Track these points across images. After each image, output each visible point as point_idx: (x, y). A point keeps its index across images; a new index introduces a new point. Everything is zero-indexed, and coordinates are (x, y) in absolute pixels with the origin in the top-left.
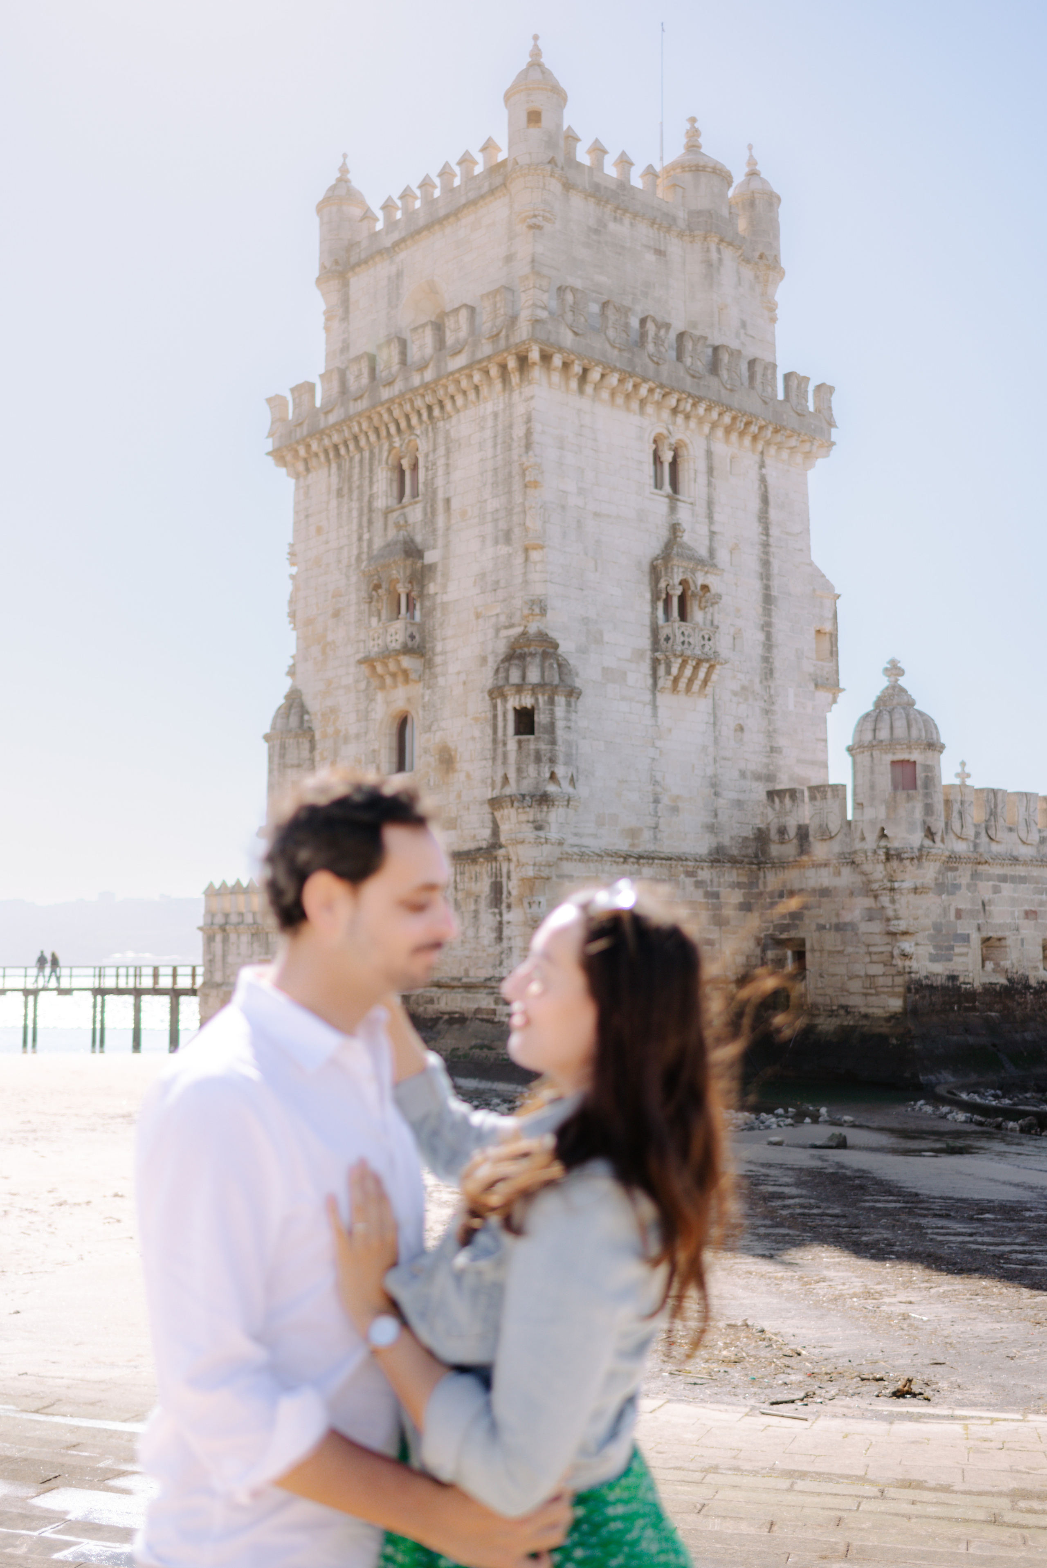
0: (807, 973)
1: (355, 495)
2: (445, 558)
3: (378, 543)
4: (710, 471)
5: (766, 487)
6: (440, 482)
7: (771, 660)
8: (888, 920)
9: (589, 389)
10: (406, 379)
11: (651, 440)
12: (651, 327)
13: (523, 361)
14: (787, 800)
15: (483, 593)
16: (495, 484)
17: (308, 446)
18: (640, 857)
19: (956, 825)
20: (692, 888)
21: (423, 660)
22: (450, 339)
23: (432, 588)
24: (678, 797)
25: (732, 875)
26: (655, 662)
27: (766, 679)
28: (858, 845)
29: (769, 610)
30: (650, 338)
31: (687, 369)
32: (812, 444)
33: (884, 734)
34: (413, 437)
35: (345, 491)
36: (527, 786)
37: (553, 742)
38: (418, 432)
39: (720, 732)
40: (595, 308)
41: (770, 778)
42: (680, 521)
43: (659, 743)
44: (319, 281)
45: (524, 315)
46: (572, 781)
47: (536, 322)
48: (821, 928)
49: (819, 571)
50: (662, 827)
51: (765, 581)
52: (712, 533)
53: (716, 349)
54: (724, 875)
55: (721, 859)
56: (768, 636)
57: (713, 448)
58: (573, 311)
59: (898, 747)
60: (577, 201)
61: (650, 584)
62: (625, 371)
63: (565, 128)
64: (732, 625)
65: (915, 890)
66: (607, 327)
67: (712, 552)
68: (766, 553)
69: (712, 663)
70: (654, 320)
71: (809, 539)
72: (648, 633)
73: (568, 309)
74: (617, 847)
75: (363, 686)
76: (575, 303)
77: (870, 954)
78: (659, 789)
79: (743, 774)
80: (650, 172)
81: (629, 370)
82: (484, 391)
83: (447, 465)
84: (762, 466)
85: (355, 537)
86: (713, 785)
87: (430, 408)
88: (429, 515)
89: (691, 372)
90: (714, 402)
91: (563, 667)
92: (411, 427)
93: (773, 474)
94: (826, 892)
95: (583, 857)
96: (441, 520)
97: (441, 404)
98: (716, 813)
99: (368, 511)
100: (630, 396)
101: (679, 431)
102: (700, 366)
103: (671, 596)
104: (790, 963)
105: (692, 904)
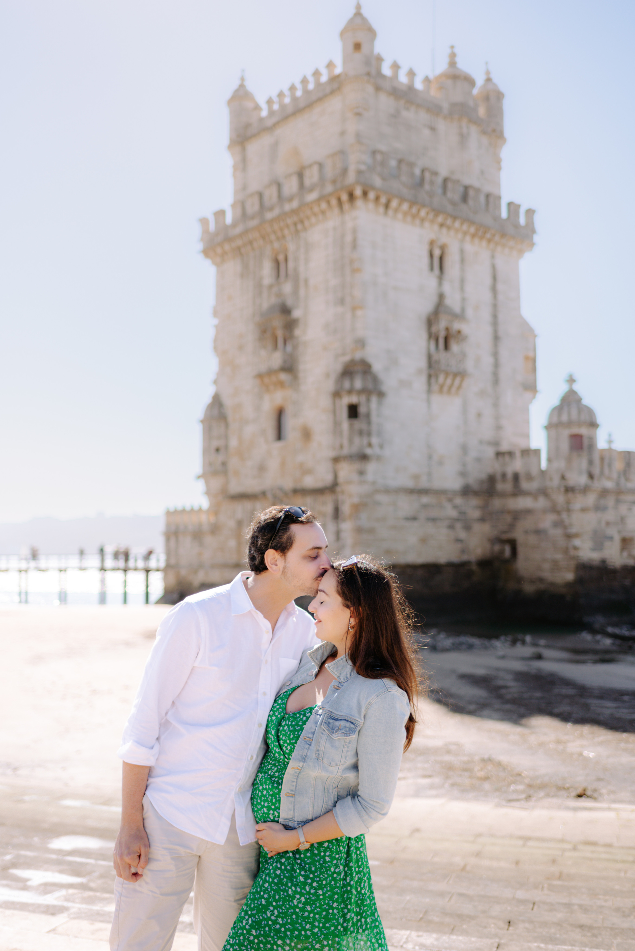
0: (517, 558)
1: (251, 277)
2: (305, 314)
3: (265, 305)
4: (463, 261)
5: (495, 270)
6: (302, 269)
7: (498, 374)
8: (566, 527)
9: (390, 212)
10: (281, 207)
11: (428, 243)
12: (427, 175)
13: (351, 196)
14: (507, 458)
15: (328, 335)
16: (335, 270)
17: (223, 247)
18: (420, 491)
19: (606, 471)
20: (451, 509)
21: (292, 375)
22: (307, 182)
23: (297, 332)
24: (443, 456)
25: (474, 502)
26: (430, 376)
27: (495, 385)
28: (548, 483)
29: (497, 344)
30: (427, 181)
31: (449, 200)
32: (522, 244)
33: (564, 418)
34: (285, 242)
35: (245, 274)
36: (354, 449)
37: (369, 423)
38: (289, 238)
39: (467, 417)
40: (393, 163)
41: (496, 443)
42: (444, 292)
43: (431, 424)
44: (228, 147)
45: (352, 168)
46: (381, 446)
47: (359, 172)
48: (526, 532)
49: (526, 321)
50: (433, 473)
51: (494, 327)
52: (464, 300)
53: (466, 188)
54: (470, 502)
55: (468, 492)
56: (496, 360)
57: (464, 248)
58: (381, 165)
59: (573, 426)
60: (383, 98)
61: (427, 329)
62: (412, 201)
63: (375, 53)
64: (475, 354)
65: (584, 510)
66: (401, 175)
67: (463, 310)
68: (495, 310)
69: (463, 375)
70: (429, 170)
71: (520, 302)
72: (425, 358)
73: (378, 164)
74: (407, 485)
75: (258, 390)
76: (382, 161)
77: (555, 547)
78: (431, 451)
79: (481, 442)
80: (427, 80)
81: (414, 200)
82: (328, 214)
83: (306, 258)
84: (493, 257)
85: (251, 302)
86: (464, 449)
87: (295, 224)
88: (295, 289)
89: (451, 201)
90: (465, 219)
91: (375, 380)
92: (284, 237)
93: (500, 262)
94: (528, 512)
95: (387, 491)
96: (302, 292)
97: (302, 222)
98: (464, 465)
99: (259, 286)
100: (414, 217)
101: (444, 237)
102: (457, 198)
103: (438, 336)
104: (509, 553)
105: (451, 518)
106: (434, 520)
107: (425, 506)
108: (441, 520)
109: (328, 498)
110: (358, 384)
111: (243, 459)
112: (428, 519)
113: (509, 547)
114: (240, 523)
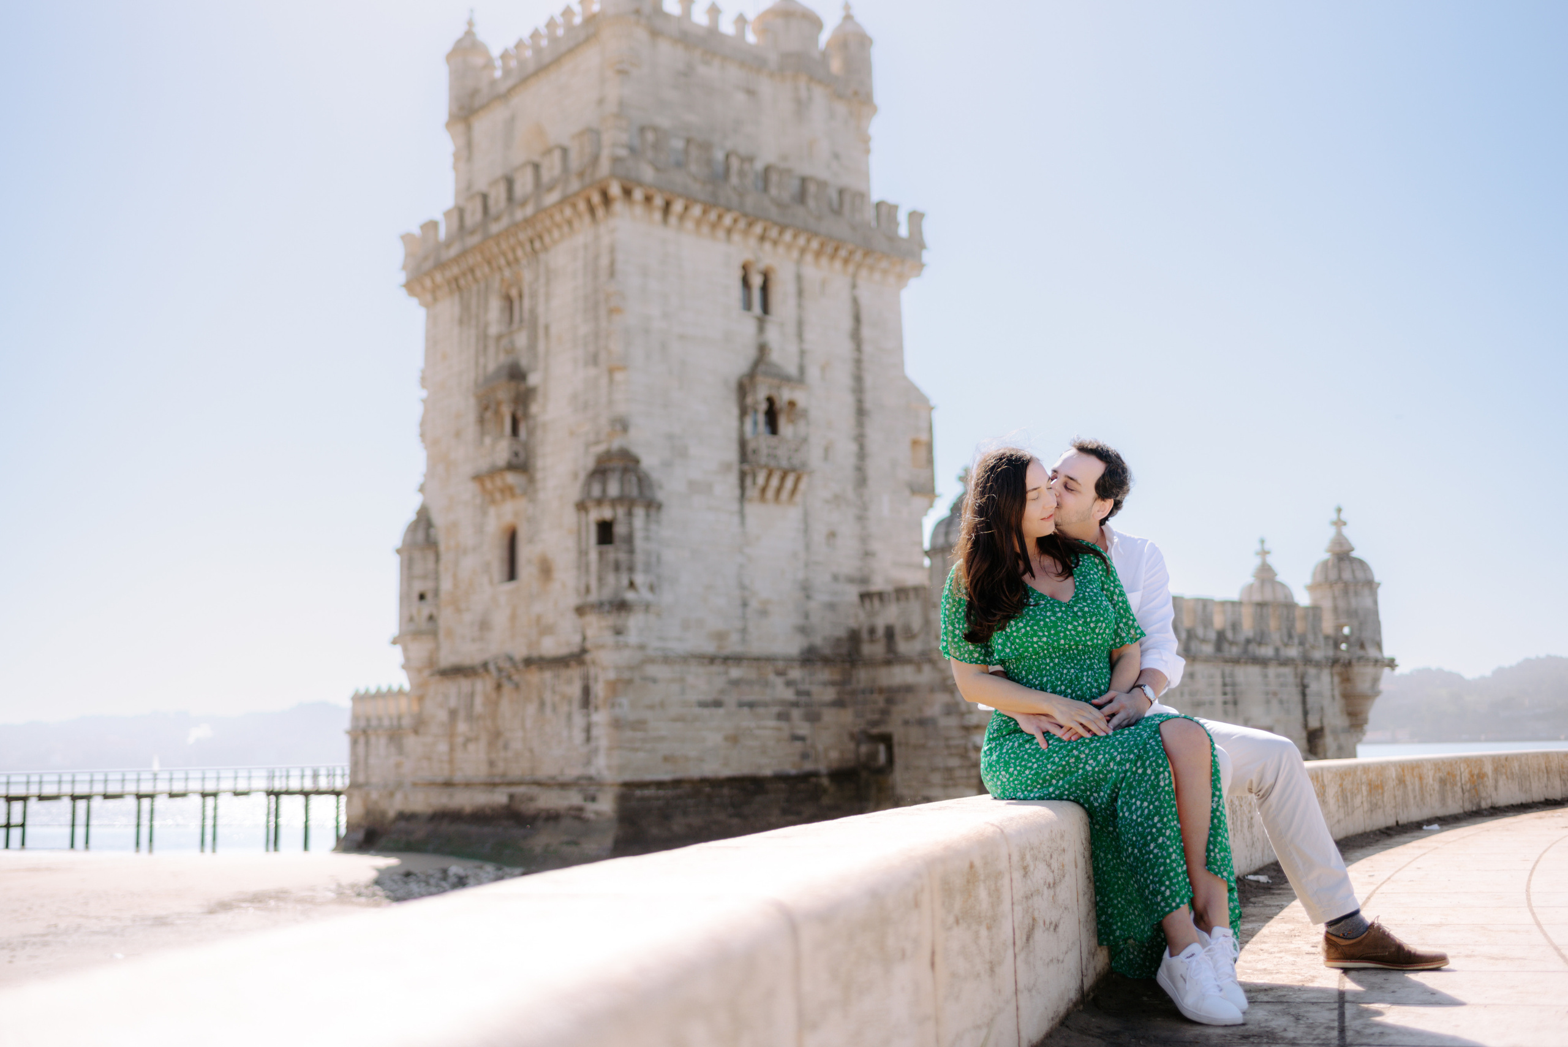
0: (895, 765)
1: (473, 323)
2: (545, 380)
3: (492, 367)
4: (800, 293)
5: (858, 306)
6: (541, 309)
7: (864, 469)
8: (962, 715)
9: (673, 220)
10: (511, 215)
11: (739, 267)
12: (735, 163)
13: (606, 196)
14: (876, 602)
15: (575, 412)
16: (585, 310)
17: (433, 278)
18: (726, 660)
20: (782, 687)
21: (527, 476)
22: (546, 176)
23: (534, 408)
24: (767, 601)
25: (825, 674)
26: (743, 476)
27: (859, 487)
29: (862, 422)
30: (734, 172)
31: (772, 199)
32: (903, 266)
34: (519, 267)
35: (465, 319)
36: (606, 594)
37: (631, 551)
38: (524, 262)
39: (811, 538)
40: (676, 144)
41: (864, 580)
42: (769, 341)
43: (747, 551)
44: (447, 125)
45: (605, 154)
46: (652, 589)
47: (616, 160)
48: (906, 723)
49: (913, 384)
50: (750, 630)
51: (857, 395)
52: (802, 353)
53: (804, 181)
54: (816, 674)
55: (813, 659)
56: (861, 447)
57: (803, 272)
58: (654, 149)
60: (665, 47)
61: (738, 400)
62: (707, 203)
64: (823, 437)
66: (689, 163)
67: (802, 369)
68: (859, 369)
69: (799, 472)
70: (737, 156)
71: (906, 354)
72: (735, 446)
73: (648, 147)
74: (703, 650)
75: (478, 501)
76: (655, 142)
77: (948, 747)
78: (747, 593)
79: (835, 578)
80: (741, 19)
81: (712, 201)
82: (576, 222)
83: (547, 293)
84: (854, 286)
85: (472, 361)
86: (804, 589)
87: (532, 242)
88: (532, 340)
89: (777, 202)
90: (800, 228)
91: (643, 481)
92: (517, 260)
93: (865, 294)
94: (909, 689)
95: (667, 660)
96: (541, 346)
97: (541, 237)
98: (807, 616)
99: (483, 337)
100: (714, 226)
101: (768, 257)
102: (786, 196)
103: (756, 411)
104: (882, 758)
105: (783, 703)
106: (751, 705)
107: (736, 683)
108: (765, 705)
109: (575, 673)
110: (613, 489)
111: (458, 610)
112: (741, 705)
113: (882, 748)
114: (453, 714)
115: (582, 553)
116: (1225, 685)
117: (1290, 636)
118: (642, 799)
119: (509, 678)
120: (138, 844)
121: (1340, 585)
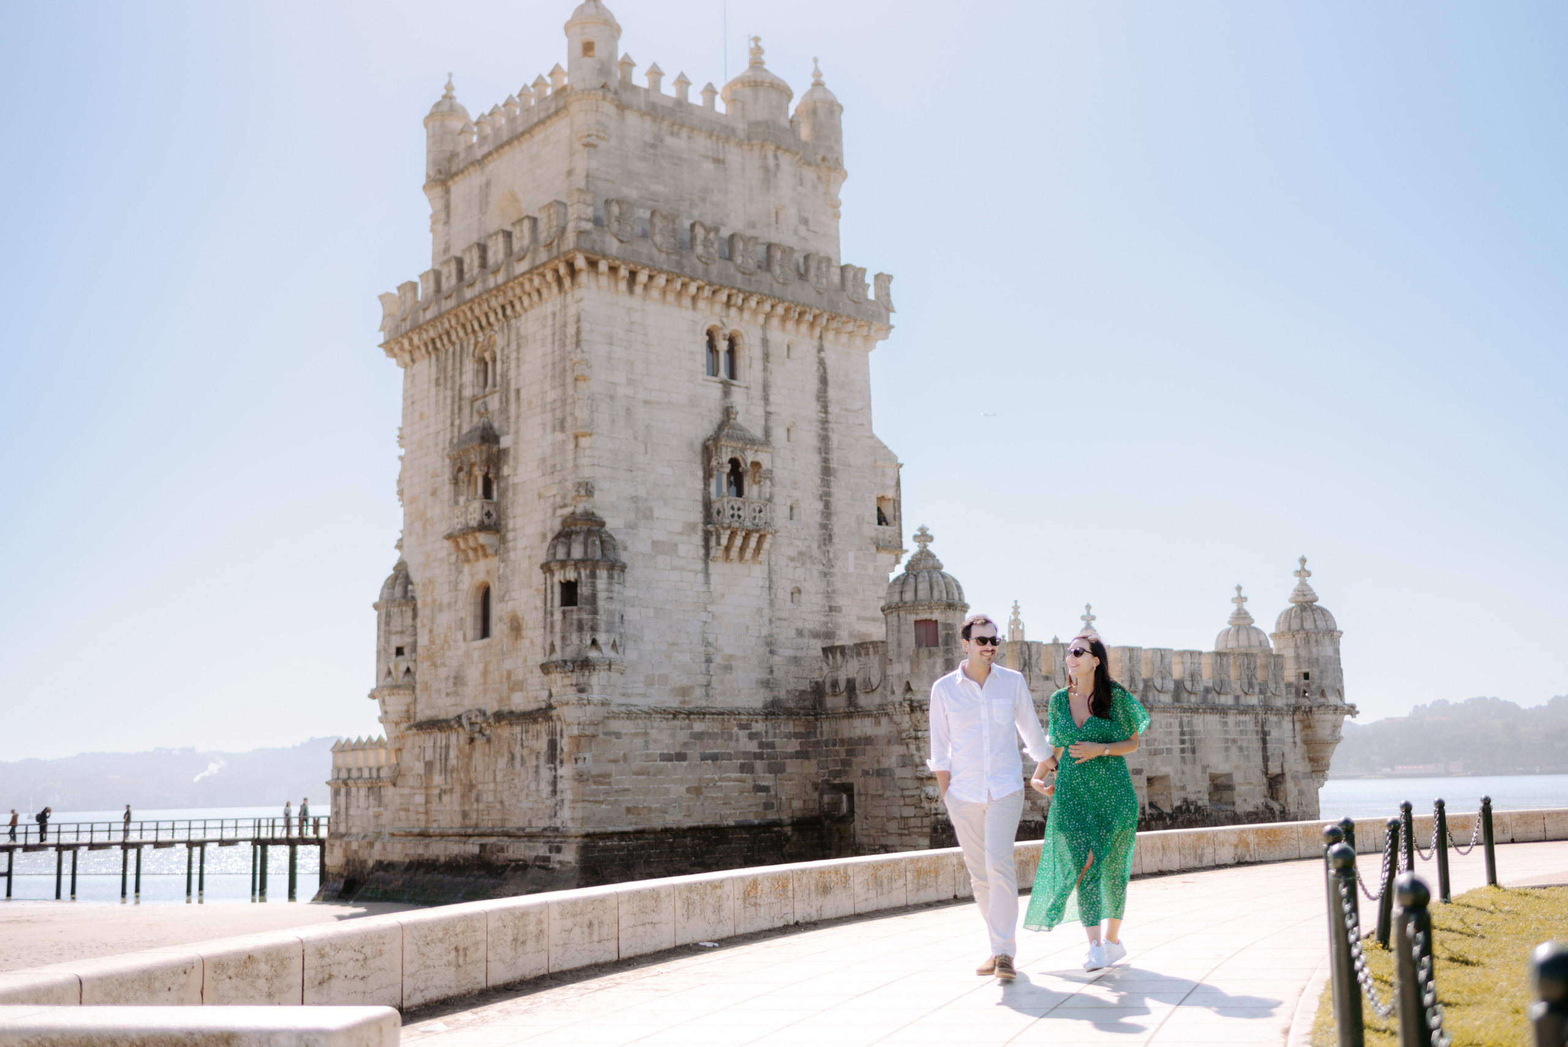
0: (856, 815)
1: (449, 385)
2: (516, 443)
3: (466, 429)
4: (766, 357)
5: (825, 369)
6: (512, 374)
7: (830, 527)
8: (915, 766)
9: (638, 289)
10: (484, 281)
11: (705, 332)
12: (700, 232)
13: (572, 267)
14: (838, 656)
15: (544, 475)
16: (553, 377)
17: (411, 340)
18: (689, 713)
20: (746, 740)
21: (499, 536)
22: (516, 246)
23: (506, 470)
24: (731, 657)
25: (789, 727)
26: (707, 535)
27: (825, 544)
28: (890, 698)
29: (828, 481)
30: (699, 241)
31: (738, 268)
32: (870, 328)
33: (909, 597)
34: (493, 333)
35: (442, 380)
36: (570, 653)
37: (595, 612)
38: (496, 328)
39: (776, 595)
40: (642, 215)
41: (829, 635)
42: (734, 405)
43: (710, 608)
44: (425, 188)
45: (571, 227)
46: (615, 647)
47: (581, 233)
48: (866, 773)
49: (880, 442)
50: (713, 685)
51: (823, 455)
52: (768, 414)
53: (769, 246)
54: (780, 726)
55: (777, 712)
56: (827, 505)
57: (769, 336)
58: (619, 222)
59: (920, 608)
60: (632, 119)
61: (703, 463)
62: (672, 273)
63: (620, 56)
64: (788, 496)
66: (654, 234)
67: (767, 431)
68: (825, 429)
69: (762, 533)
70: (702, 225)
71: (870, 414)
72: (699, 507)
73: (613, 219)
74: (667, 705)
75: (453, 559)
76: (620, 214)
77: (904, 798)
78: (711, 650)
79: (800, 633)
80: (709, 89)
81: (677, 271)
82: (545, 292)
83: (518, 359)
84: (821, 349)
85: (448, 422)
86: (769, 644)
87: (503, 308)
88: (504, 404)
89: (742, 270)
90: (765, 295)
91: (607, 543)
92: (489, 323)
93: (831, 356)
94: (868, 741)
95: (630, 715)
96: (513, 410)
97: (512, 305)
98: (771, 670)
99: (458, 399)
100: (679, 294)
101: (732, 322)
102: (751, 264)
103: (720, 473)
104: (845, 806)
105: (746, 754)
106: (714, 758)
107: (699, 736)
108: (729, 757)
109: (542, 727)
110: (577, 552)
111: (434, 665)
112: (704, 758)
113: (844, 797)
114: (429, 765)
115: (548, 613)
116: (1182, 733)
117: (1251, 685)
118: (606, 849)
119: (481, 731)
120: (124, 893)
121: (1302, 635)
